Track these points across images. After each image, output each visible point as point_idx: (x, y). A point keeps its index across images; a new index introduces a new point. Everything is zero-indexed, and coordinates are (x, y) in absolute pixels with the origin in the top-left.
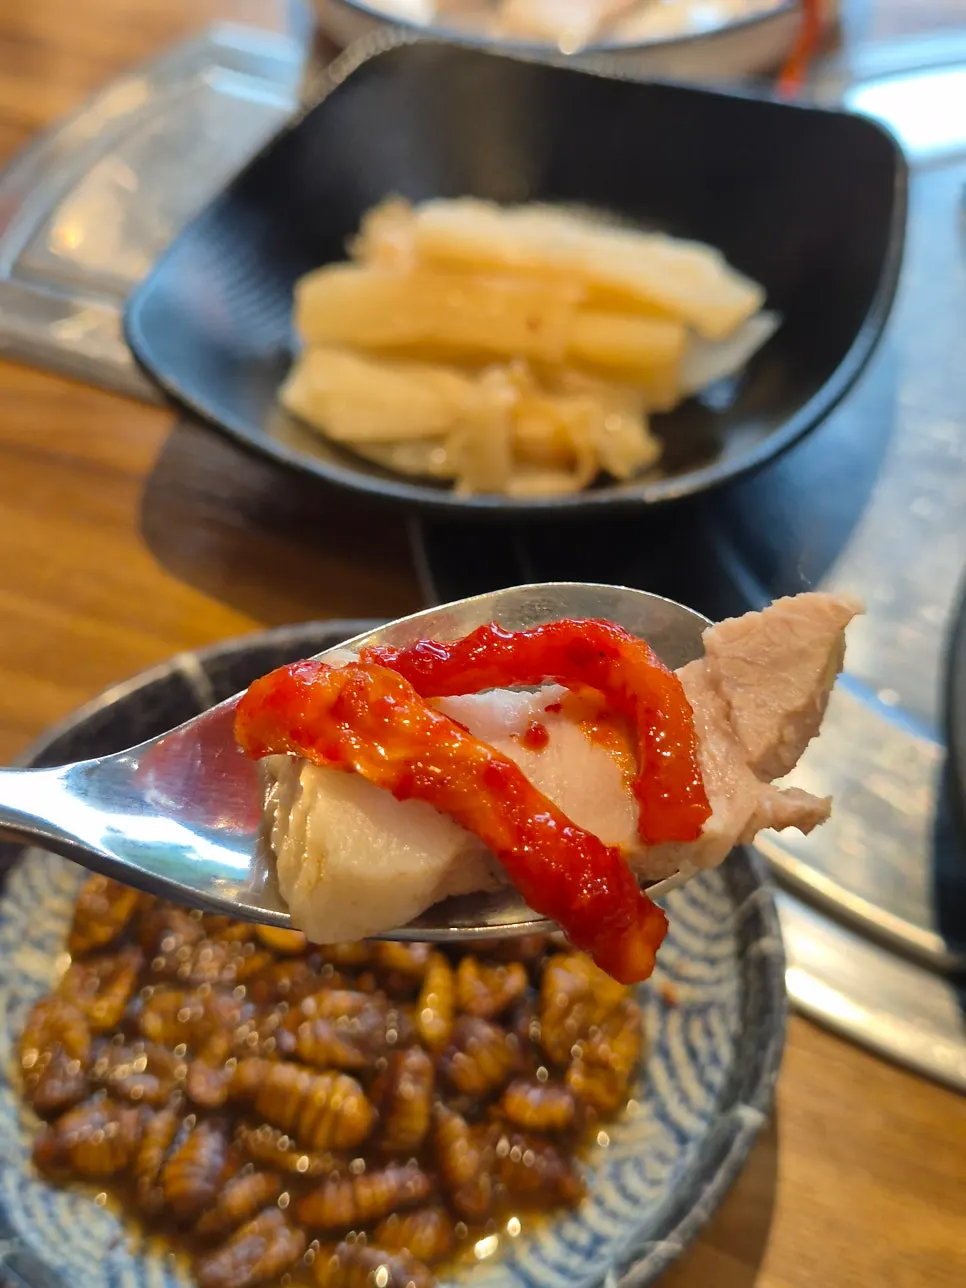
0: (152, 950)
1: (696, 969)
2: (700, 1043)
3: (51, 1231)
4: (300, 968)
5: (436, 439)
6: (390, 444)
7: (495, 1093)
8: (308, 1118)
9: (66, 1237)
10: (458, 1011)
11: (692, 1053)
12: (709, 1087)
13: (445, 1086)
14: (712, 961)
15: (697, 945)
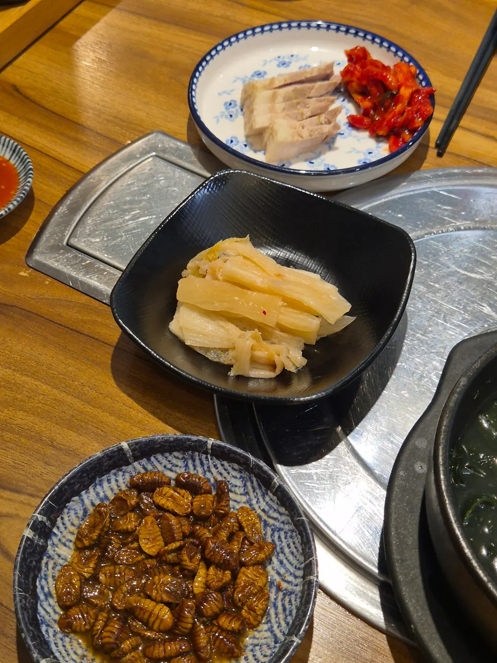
0: (105, 550)
1: (290, 578)
2: (287, 606)
3: (63, 652)
4: (154, 562)
5: (225, 350)
6: (208, 350)
7: (216, 616)
8: (152, 620)
9: (68, 655)
10: (207, 586)
11: (284, 609)
12: (288, 624)
13: (199, 613)
14: (296, 577)
15: (292, 570)
